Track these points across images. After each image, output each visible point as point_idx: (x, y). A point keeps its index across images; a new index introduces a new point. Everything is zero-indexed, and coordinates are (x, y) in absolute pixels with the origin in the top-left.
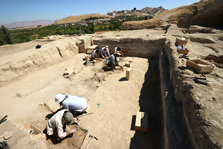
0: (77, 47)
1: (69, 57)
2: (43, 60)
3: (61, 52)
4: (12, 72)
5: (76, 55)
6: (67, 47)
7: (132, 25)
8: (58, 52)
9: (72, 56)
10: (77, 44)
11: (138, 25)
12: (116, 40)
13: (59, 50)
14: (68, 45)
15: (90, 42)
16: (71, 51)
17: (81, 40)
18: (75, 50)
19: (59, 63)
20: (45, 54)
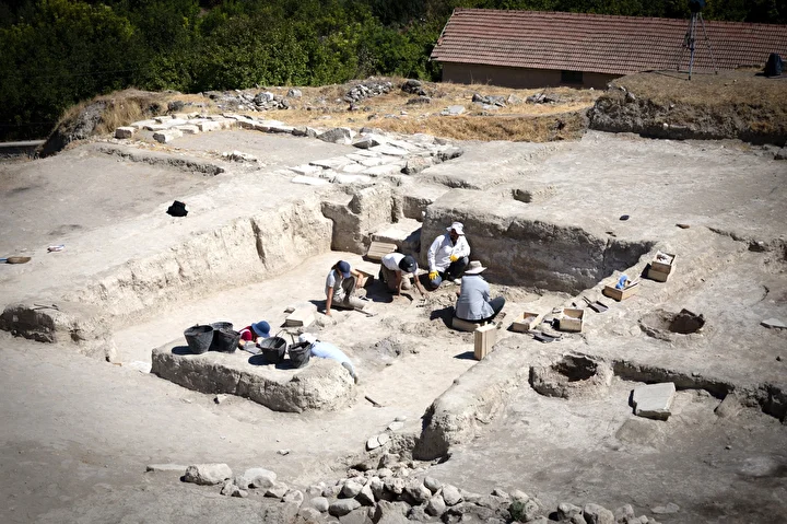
0: (326, 224)
1: (288, 266)
2: (205, 266)
3: (263, 239)
4: (133, 292)
5: (316, 258)
6: (288, 221)
7: (657, 107)
8: (254, 241)
9: (299, 261)
10: (326, 210)
11: (691, 114)
12: (495, 222)
13: (257, 230)
14: (289, 214)
15: (389, 203)
16: (298, 238)
17: (347, 190)
18: (316, 235)
19: (252, 286)
20: (214, 245)
